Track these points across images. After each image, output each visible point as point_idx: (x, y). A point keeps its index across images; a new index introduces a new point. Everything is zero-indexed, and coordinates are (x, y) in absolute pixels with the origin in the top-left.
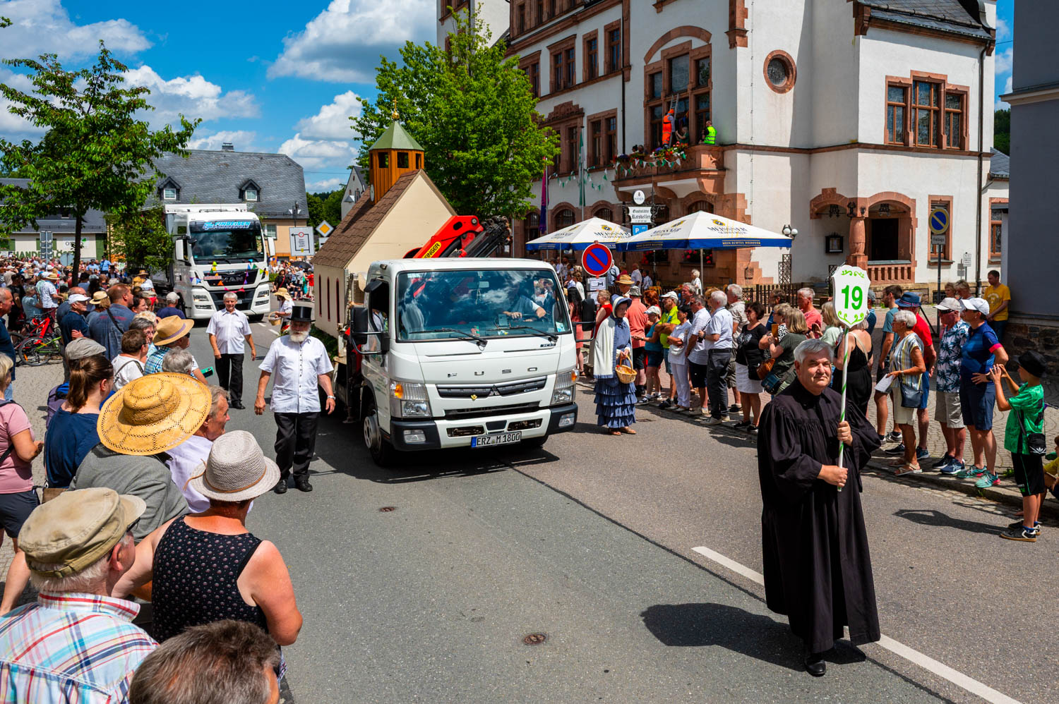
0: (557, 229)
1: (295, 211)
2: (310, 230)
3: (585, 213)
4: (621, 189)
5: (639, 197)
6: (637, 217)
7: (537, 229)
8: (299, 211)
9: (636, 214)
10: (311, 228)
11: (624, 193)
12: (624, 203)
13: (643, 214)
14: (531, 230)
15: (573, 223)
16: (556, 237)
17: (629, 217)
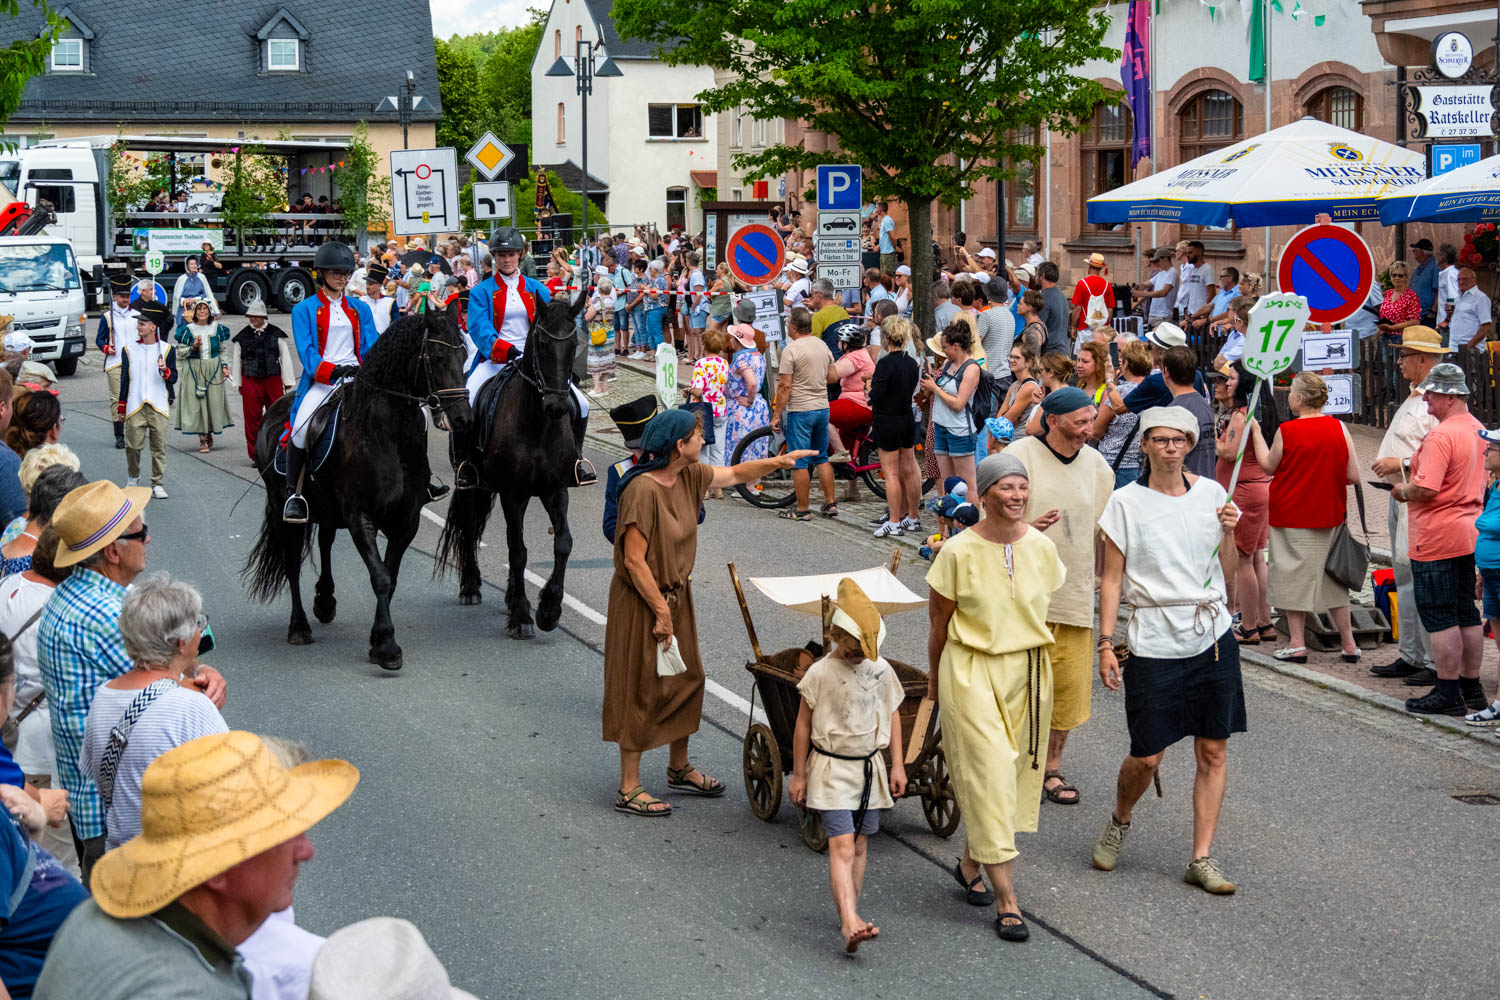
0: (1186, 153)
1: (405, 103)
2: (447, 158)
3: (1276, 101)
4: (1392, 26)
5: (1455, 54)
6: (1446, 118)
7: (1118, 153)
8: (416, 100)
9: (1443, 110)
10: (450, 153)
11: (1401, 38)
12: (1402, 73)
13: (1465, 109)
14: (1103, 154)
15: (1237, 134)
16: (1184, 181)
17: (1421, 118)
